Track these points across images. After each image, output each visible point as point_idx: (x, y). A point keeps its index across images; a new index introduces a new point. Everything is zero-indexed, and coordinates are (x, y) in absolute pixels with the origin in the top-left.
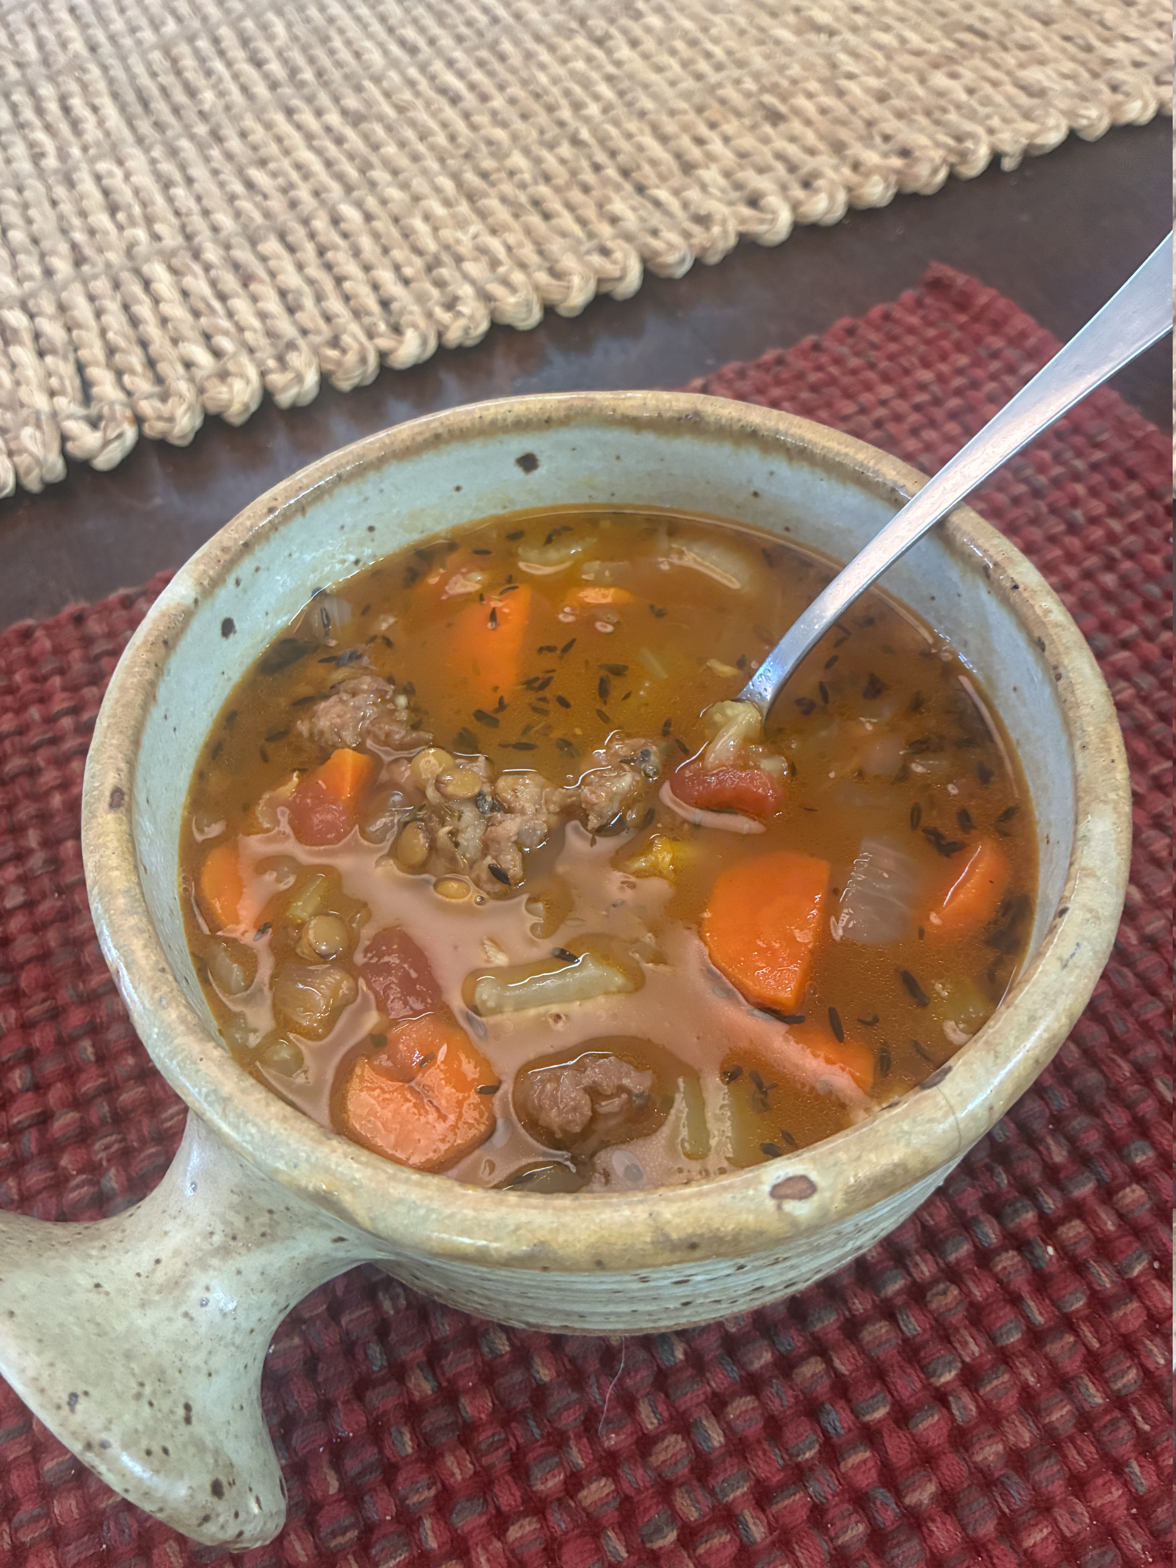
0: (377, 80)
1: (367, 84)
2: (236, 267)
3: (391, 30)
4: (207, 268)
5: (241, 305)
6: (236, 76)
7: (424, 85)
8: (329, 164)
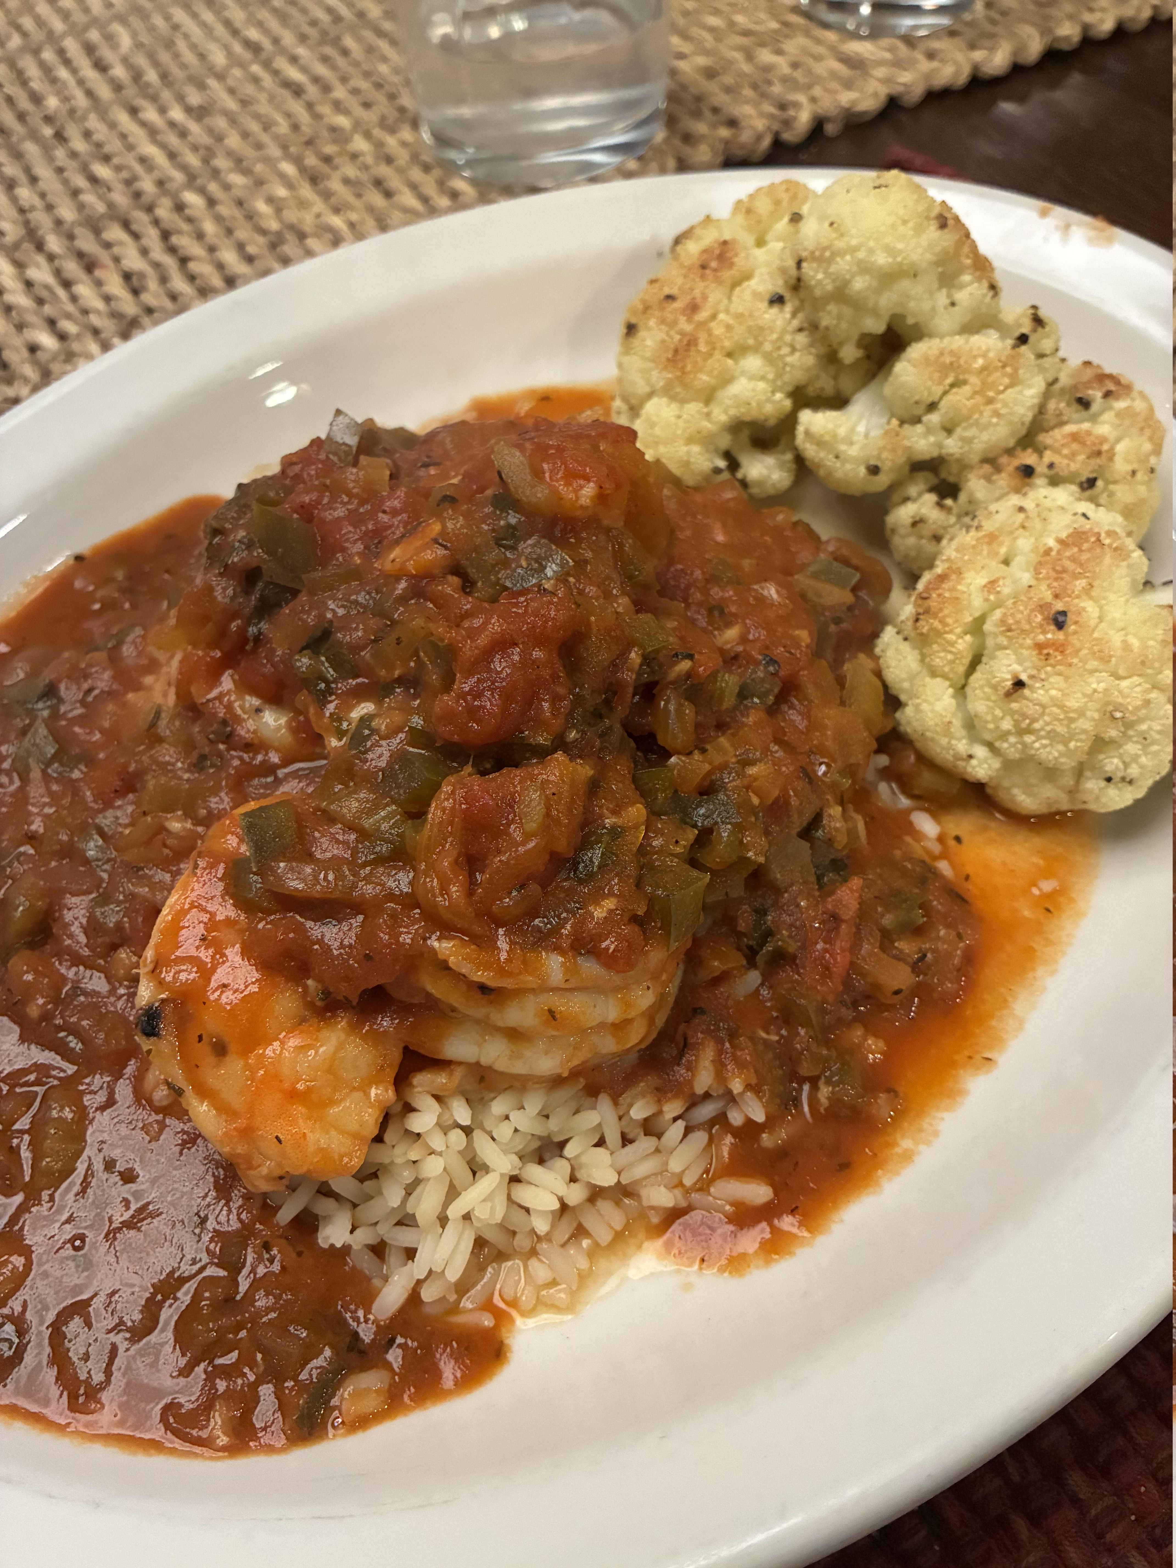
0: (221, 77)
1: (212, 82)
2: (80, 255)
3: (235, 33)
4: (51, 258)
5: (84, 290)
6: (81, 82)
7: (267, 80)
8: (172, 156)
